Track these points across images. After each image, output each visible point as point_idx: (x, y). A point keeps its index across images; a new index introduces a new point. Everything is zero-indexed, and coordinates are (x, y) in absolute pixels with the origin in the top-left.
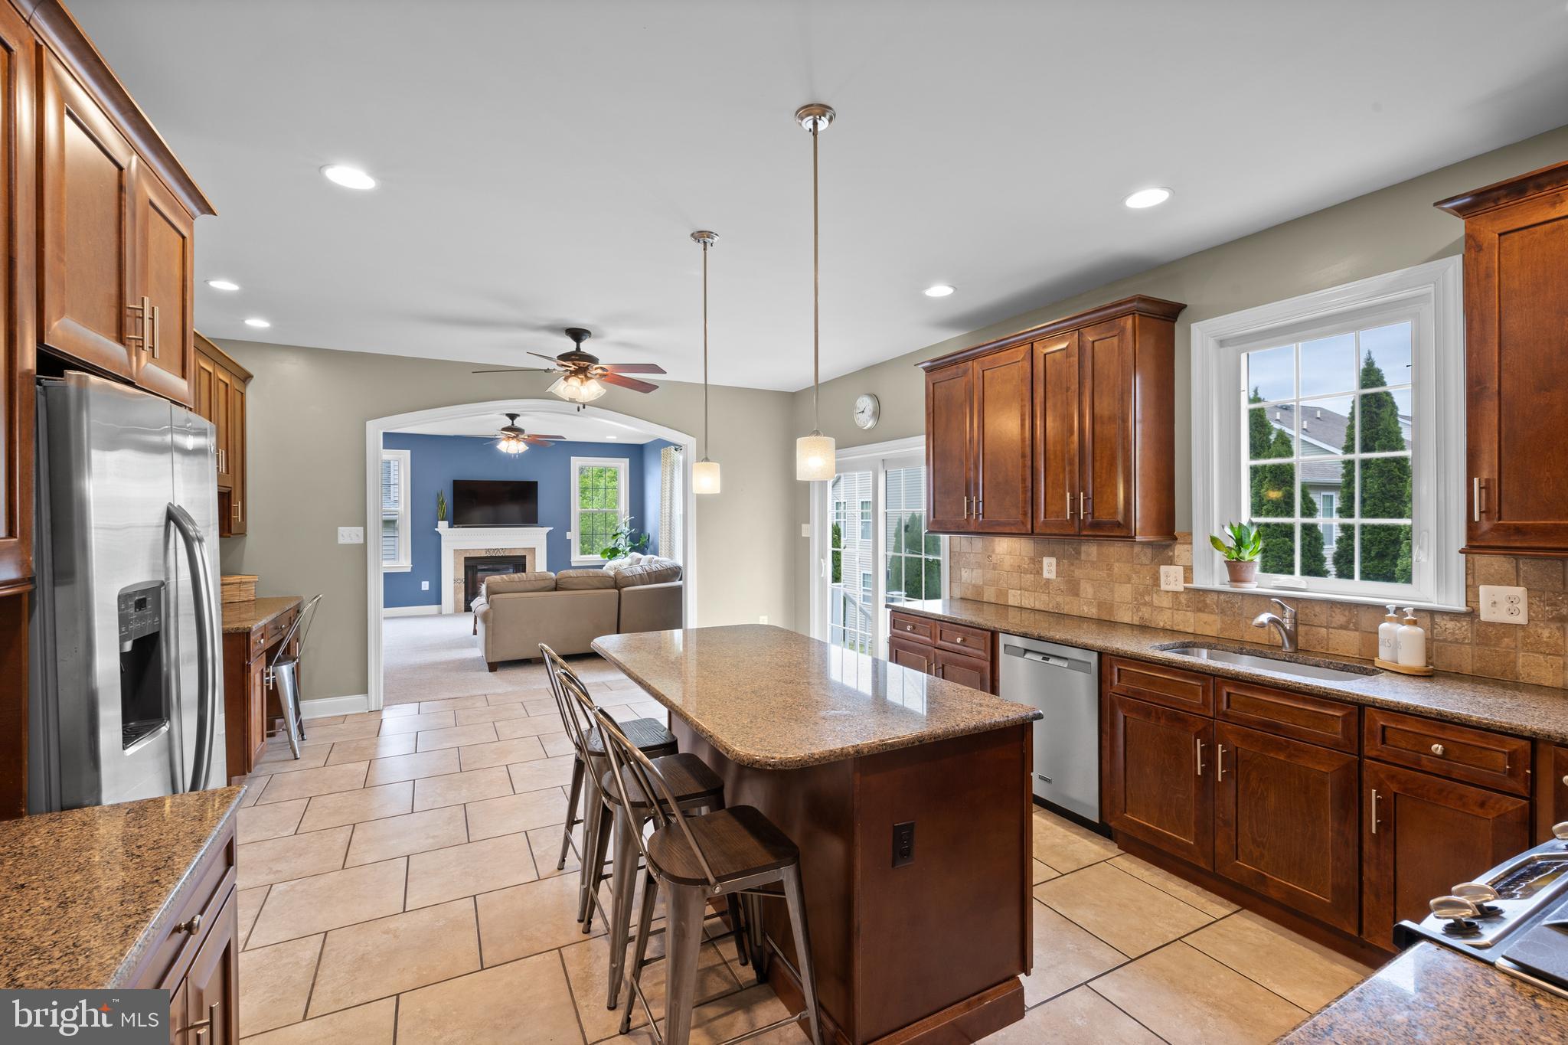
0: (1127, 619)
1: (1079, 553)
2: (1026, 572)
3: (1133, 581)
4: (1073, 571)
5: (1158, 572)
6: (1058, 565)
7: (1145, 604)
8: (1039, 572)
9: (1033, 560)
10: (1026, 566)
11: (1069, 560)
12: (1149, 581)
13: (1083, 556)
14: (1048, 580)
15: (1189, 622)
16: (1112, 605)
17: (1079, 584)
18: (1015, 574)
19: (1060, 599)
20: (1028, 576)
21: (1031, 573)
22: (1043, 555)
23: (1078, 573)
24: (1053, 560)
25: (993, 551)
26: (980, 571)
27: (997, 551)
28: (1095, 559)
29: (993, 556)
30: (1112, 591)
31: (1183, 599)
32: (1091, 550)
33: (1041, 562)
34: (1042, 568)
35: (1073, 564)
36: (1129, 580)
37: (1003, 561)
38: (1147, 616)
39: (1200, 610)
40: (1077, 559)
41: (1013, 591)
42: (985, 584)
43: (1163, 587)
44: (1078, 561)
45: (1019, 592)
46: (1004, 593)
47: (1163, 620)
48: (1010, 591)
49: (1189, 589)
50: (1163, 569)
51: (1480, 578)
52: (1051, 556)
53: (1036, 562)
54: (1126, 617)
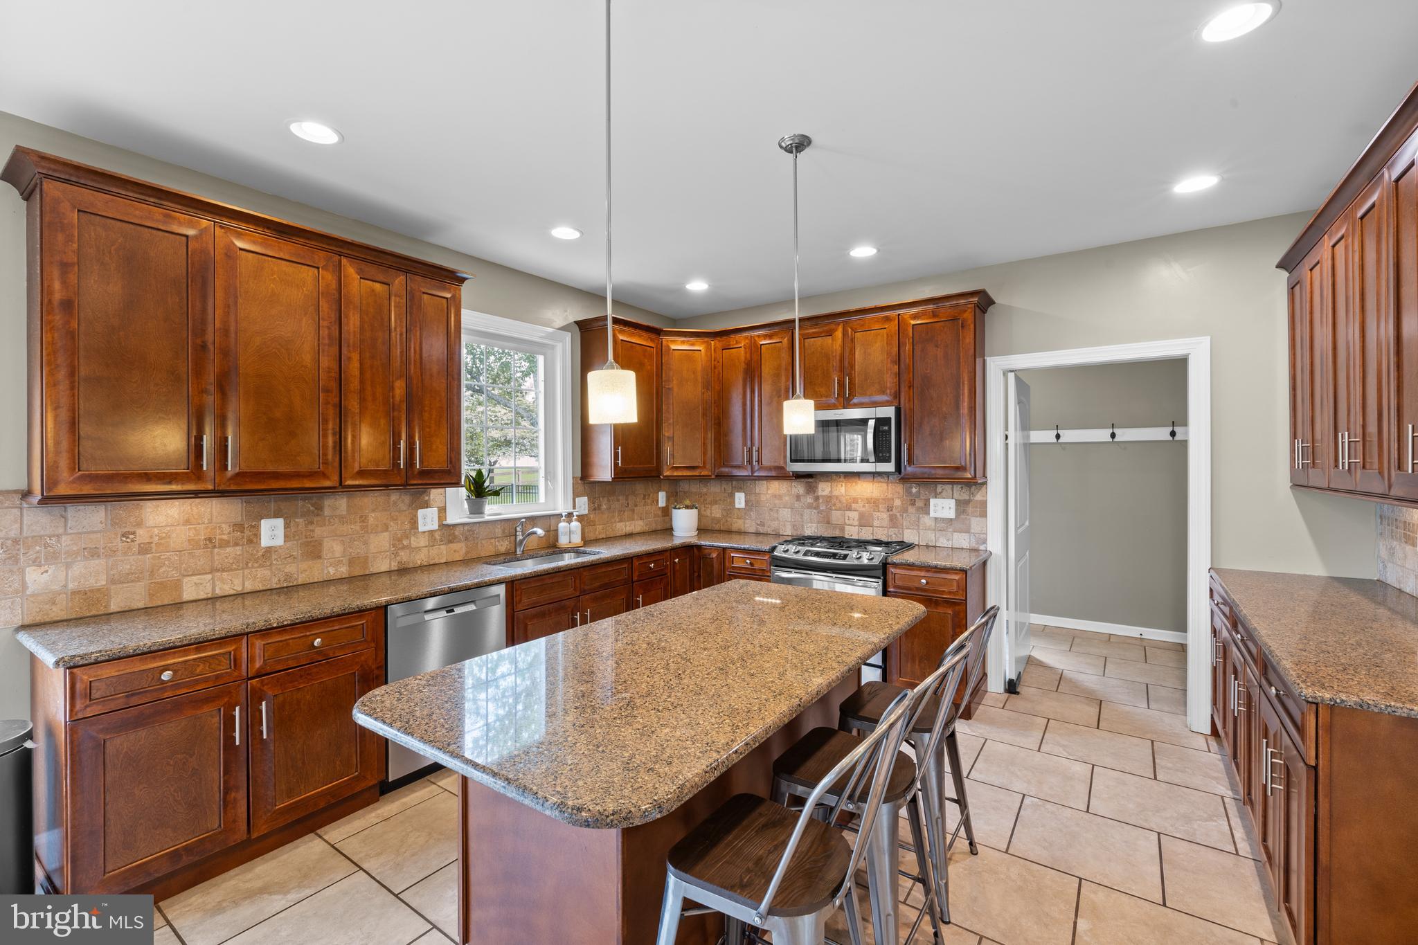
0: (384, 568)
1: (320, 508)
2: (225, 545)
3: (390, 529)
4: (313, 531)
5: (416, 516)
6: (287, 526)
7: (404, 548)
8: (252, 540)
9: (239, 527)
10: (225, 537)
11: (304, 517)
12: (407, 526)
13: (327, 512)
14: (269, 550)
15: (443, 553)
16: (367, 558)
17: (320, 544)
18: (198, 552)
19: (291, 569)
20: (230, 549)
21: (236, 544)
22: (258, 517)
23: (319, 532)
24: (280, 522)
25: (140, 526)
26: (97, 562)
27: (149, 526)
28: (345, 513)
29: (140, 532)
30: (366, 543)
31: (437, 536)
32: (337, 505)
33: (255, 527)
34: (256, 535)
35: (312, 523)
36: (386, 528)
37: (165, 537)
38: (405, 559)
39: (450, 542)
40: (318, 515)
41: (195, 578)
42: (114, 582)
43: (421, 528)
44: (319, 518)
45: (209, 576)
46: (168, 587)
47: (420, 558)
48: (186, 580)
49: (443, 526)
50: (421, 512)
51: (576, 495)
52: (276, 516)
53: (246, 528)
54: (383, 566)
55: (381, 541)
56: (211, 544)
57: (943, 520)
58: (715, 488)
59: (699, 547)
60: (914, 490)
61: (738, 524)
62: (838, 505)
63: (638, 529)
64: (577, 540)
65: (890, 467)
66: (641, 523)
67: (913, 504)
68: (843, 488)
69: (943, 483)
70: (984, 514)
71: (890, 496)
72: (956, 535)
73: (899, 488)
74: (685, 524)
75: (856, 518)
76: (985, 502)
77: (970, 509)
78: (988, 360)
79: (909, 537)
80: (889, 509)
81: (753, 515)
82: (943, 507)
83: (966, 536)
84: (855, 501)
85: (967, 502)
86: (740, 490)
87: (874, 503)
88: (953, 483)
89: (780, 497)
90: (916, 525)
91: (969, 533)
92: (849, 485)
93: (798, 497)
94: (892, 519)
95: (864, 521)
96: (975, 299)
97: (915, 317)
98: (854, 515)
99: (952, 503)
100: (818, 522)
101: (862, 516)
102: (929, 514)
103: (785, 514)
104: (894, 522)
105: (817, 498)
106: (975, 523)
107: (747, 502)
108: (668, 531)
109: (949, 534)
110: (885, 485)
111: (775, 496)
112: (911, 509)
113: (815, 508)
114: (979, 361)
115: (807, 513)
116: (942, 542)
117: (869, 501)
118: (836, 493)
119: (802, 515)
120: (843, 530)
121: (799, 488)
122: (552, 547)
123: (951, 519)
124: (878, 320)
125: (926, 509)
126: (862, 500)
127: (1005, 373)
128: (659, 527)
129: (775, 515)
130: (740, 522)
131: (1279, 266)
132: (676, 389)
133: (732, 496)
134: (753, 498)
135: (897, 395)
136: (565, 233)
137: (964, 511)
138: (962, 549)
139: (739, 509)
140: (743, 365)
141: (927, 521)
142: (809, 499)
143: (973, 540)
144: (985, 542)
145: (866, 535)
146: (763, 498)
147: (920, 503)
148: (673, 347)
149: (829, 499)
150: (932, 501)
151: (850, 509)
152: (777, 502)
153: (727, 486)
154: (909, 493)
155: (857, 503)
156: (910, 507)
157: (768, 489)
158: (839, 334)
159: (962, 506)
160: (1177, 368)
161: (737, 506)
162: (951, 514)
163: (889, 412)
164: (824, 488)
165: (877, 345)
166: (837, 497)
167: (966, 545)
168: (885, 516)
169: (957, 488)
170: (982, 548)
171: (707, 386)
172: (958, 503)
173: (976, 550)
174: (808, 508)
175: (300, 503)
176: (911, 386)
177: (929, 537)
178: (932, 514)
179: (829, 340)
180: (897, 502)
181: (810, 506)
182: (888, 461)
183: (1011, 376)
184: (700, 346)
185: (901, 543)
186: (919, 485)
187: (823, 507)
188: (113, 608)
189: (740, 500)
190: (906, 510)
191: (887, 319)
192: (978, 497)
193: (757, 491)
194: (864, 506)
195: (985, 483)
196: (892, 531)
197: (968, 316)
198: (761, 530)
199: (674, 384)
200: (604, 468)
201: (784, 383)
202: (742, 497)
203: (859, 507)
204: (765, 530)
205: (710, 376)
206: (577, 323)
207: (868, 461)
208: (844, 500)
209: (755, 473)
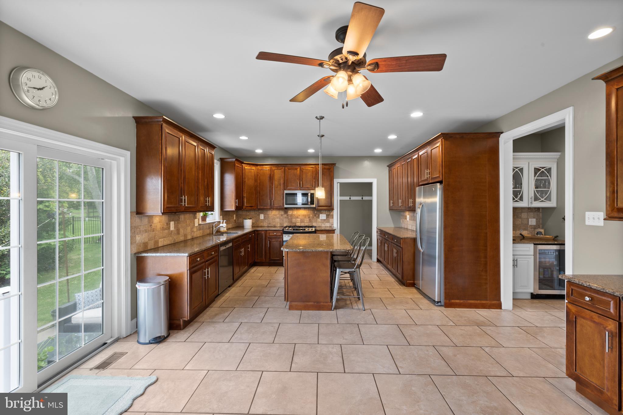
0: (189, 238)
1: (179, 218)
2: (165, 229)
3: (191, 225)
4: (178, 226)
6: (174, 224)
7: (192, 231)
8: (169, 228)
10: (165, 227)
11: (177, 221)
12: (193, 224)
14: (172, 231)
15: (199, 233)
16: (187, 234)
17: (179, 230)
18: (161, 232)
19: (175, 237)
20: (166, 231)
21: (167, 229)
22: (170, 221)
23: (180, 226)
25: (152, 223)
26: (147, 234)
27: (154, 222)
28: (183, 220)
29: (153, 225)
30: (187, 230)
31: (198, 228)
32: (182, 217)
33: (170, 224)
34: (170, 227)
35: (178, 223)
37: (157, 227)
38: (193, 235)
39: (200, 230)
40: (179, 221)
41: (161, 239)
42: (149, 240)
43: (195, 225)
45: (163, 239)
46: (156, 242)
47: (195, 235)
48: (159, 240)
49: (199, 225)
50: (195, 220)
51: (220, 216)
52: (173, 221)
53: (168, 224)
54: (189, 237)
55: (189, 229)
56: (163, 229)
57: (323, 220)
58: (252, 213)
59: (257, 231)
60: (316, 212)
61: (261, 224)
62: (294, 217)
64: (225, 229)
65: (314, 206)
67: (315, 216)
68: (296, 212)
69: (322, 210)
70: (333, 218)
71: (309, 214)
72: (326, 223)
73: (312, 212)
74: (248, 225)
75: (300, 220)
76: (333, 215)
77: (329, 217)
78: (334, 180)
79: (314, 224)
80: (309, 217)
81: (266, 221)
82: (323, 216)
83: (329, 223)
84: (299, 216)
86: (262, 213)
87: (305, 216)
89: (276, 215)
90: (316, 221)
91: (329, 222)
92: (298, 211)
93: (282, 215)
94: (310, 220)
95: (302, 221)
96: (332, 165)
98: (299, 220)
99: (325, 215)
100: (288, 222)
101: (301, 220)
102: (319, 218)
103: (278, 220)
104: (310, 221)
105: (288, 215)
106: (331, 220)
107: (264, 217)
109: (324, 223)
110: (308, 211)
111: (274, 215)
112: (315, 217)
113: (287, 218)
115: (285, 220)
116: (323, 225)
117: (303, 215)
118: (294, 214)
119: (283, 220)
120: (296, 224)
121: (282, 212)
122: (220, 233)
123: (325, 219)
124: (310, 167)
126: (301, 215)
127: (337, 183)
129: (274, 221)
130: (262, 223)
131: (387, 166)
133: (259, 215)
134: (266, 216)
136: (244, 138)
137: (328, 217)
138: (328, 227)
139: (261, 219)
140: (268, 176)
141: (319, 220)
142: (285, 216)
143: (330, 224)
144: (333, 225)
145: (303, 225)
146: (270, 216)
147: (317, 216)
148: (246, 168)
149: (291, 215)
150: (320, 215)
151: (298, 218)
152: (275, 217)
153: (257, 213)
154: (314, 213)
155: (300, 216)
156: (314, 217)
157: (272, 213)
158: (299, 169)
159: (328, 216)
160: (370, 185)
161: (261, 218)
164: (290, 212)
165: (310, 174)
167: (328, 225)
168: (308, 219)
169: (326, 211)
170: (332, 226)
171: (256, 180)
173: (331, 227)
174: (285, 218)
175: (176, 217)
177: (320, 224)
178: (320, 218)
179: (296, 171)
180: (311, 216)
181: (286, 218)
183: (339, 184)
184: (254, 168)
186: (317, 211)
187: (290, 218)
188: (149, 248)
189: (262, 217)
191: (312, 167)
192: (331, 214)
193: (268, 213)
194: (302, 217)
195: (333, 210)
196: (310, 223)
197: (332, 169)
198: (269, 225)
199: (246, 180)
200: (231, 206)
201: (282, 182)
202: (263, 215)
203: (301, 217)
204: (271, 225)
205: (257, 178)
206: (221, 159)
207: (308, 204)
208: (296, 215)
209: (272, 208)
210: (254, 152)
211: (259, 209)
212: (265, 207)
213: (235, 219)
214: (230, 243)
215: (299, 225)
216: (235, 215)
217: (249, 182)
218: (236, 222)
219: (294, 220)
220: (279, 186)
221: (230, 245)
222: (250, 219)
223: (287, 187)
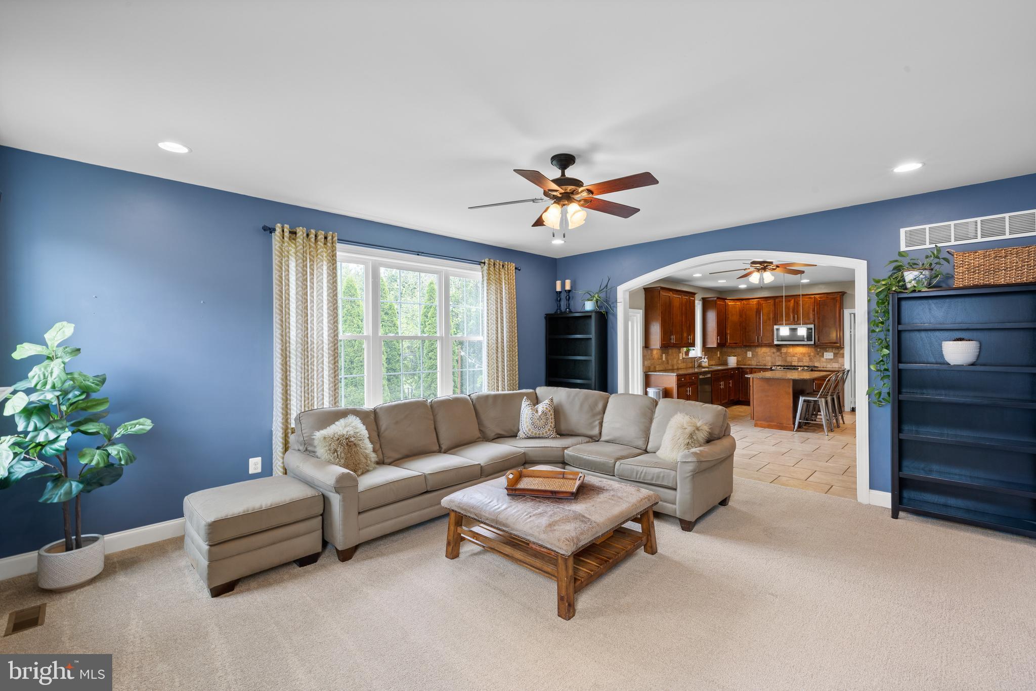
3: (677, 357)
4: (668, 357)
5: (679, 355)
6: (665, 356)
7: (678, 363)
10: (660, 357)
11: (668, 354)
15: (683, 365)
16: (674, 365)
17: (669, 360)
19: (666, 366)
21: (661, 359)
22: (664, 353)
25: (653, 354)
26: (650, 359)
27: (655, 354)
32: (671, 351)
37: (656, 357)
38: (678, 366)
39: (684, 361)
40: (670, 354)
42: (652, 364)
43: (680, 358)
46: (656, 366)
47: (680, 367)
49: (683, 358)
50: (680, 353)
51: (702, 352)
52: (666, 353)
53: (662, 356)
54: (675, 367)
55: (675, 361)
56: (659, 359)
57: (829, 359)
58: (738, 350)
59: (742, 368)
60: (818, 350)
61: (749, 362)
62: (790, 355)
63: (713, 364)
64: (706, 364)
65: (812, 343)
66: (714, 362)
67: (818, 354)
69: (829, 348)
70: (843, 357)
71: (809, 352)
72: (834, 363)
73: (813, 349)
74: (732, 361)
76: (843, 354)
77: (838, 355)
78: (845, 310)
79: (816, 364)
80: (809, 356)
81: (755, 359)
82: (829, 355)
84: (796, 354)
85: (837, 353)
86: (749, 350)
87: (804, 354)
88: (832, 348)
89: (766, 353)
90: (819, 361)
91: (838, 362)
92: (794, 348)
93: (774, 353)
96: (840, 294)
97: (820, 298)
98: (796, 359)
99: (832, 354)
101: (799, 359)
102: (823, 357)
103: (769, 358)
104: (811, 360)
105: (781, 353)
106: (840, 360)
107: (752, 355)
108: (726, 363)
109: (831, 365)
110: (807, 349)
111: (764, 353)
112: (817, 356)
113: (780, 356)
114: (842, 310)
115: (777, 358)
116: (829, 366)
117: (801, 354)
118: (789, 351)
119: (775, 359)
120: (792, 363)
121: (774, 350)
122: (700, 366)
124: (807, 298)
125: (823, 356)
126: (799, 353)
127: (850, 314)
128: (718, 364)
129: (765, 358)
132: (730, 318)
133: (746, 353)
134: (755, 353)
135: (814, 321)
136: (722, 281)
137: (836, 356)
138: (836, 368)
140: (755, 310)
141: (823, 359)
142: (778, 353)
143: (839, 364)
144: (844, 365)
145: (800, 364)
146: (759, 352)
147: (820, 354)
148: (730, 304)
149: (786, 353)
150: (825, 353)
151: (794, 356)
152: (765, 355)
153: (744, 350)
154: (816, 351)
157: (761, 350)
158: (792, 301)
159: (835, 355)
161: (748, 356)
162: (832, 358)
163: (812, 326)
164: (784, 350)
165: (807, 305)
166: (789, 353)
167: (837, 366)
168: (808, 358)
169: (834, 349)
171: (741, 316)
172: (834, 354)
173: (841, 366)
175: (668, 350)
176: (819, 318)
177: (824, 365)
178: (825, 357)
179: (789, 303)
180: (812, 354)
181: (778, 356)
182: (812, 341)
184: (738, 303)
185: (814, 366)
186: (822, 348)
187: (783, 356)
188: (652, 369)
189: (749, 354)
190: (815, 356)
191: (810, 298)
192: (841, 352)
193: (756, 351)
195: (844, 348)
196: (810, 363)
197: (838, 298)
198: (758, 364)
199: (730, 316)
200: (713, 343)
201: (771, 316)
202: (751, 353)
203: (798, 355)
204: (760, 364)
205: (742, 313)
206: (702, 298)
207: (804, 341)
208: (792, 353)
209: (760, 345)
210: (738, 287)
211: (746, 346)
212: (752, 344)
213: (719, 356)
214: (709, 374)
215: (796, 365)
216: (719, 352)
217: (733, 318)
218: (721, 359)
219: (789, 359)
220: (768, 321)
221: (709, 376)
222: (735, 356)
223: (778, 322)
